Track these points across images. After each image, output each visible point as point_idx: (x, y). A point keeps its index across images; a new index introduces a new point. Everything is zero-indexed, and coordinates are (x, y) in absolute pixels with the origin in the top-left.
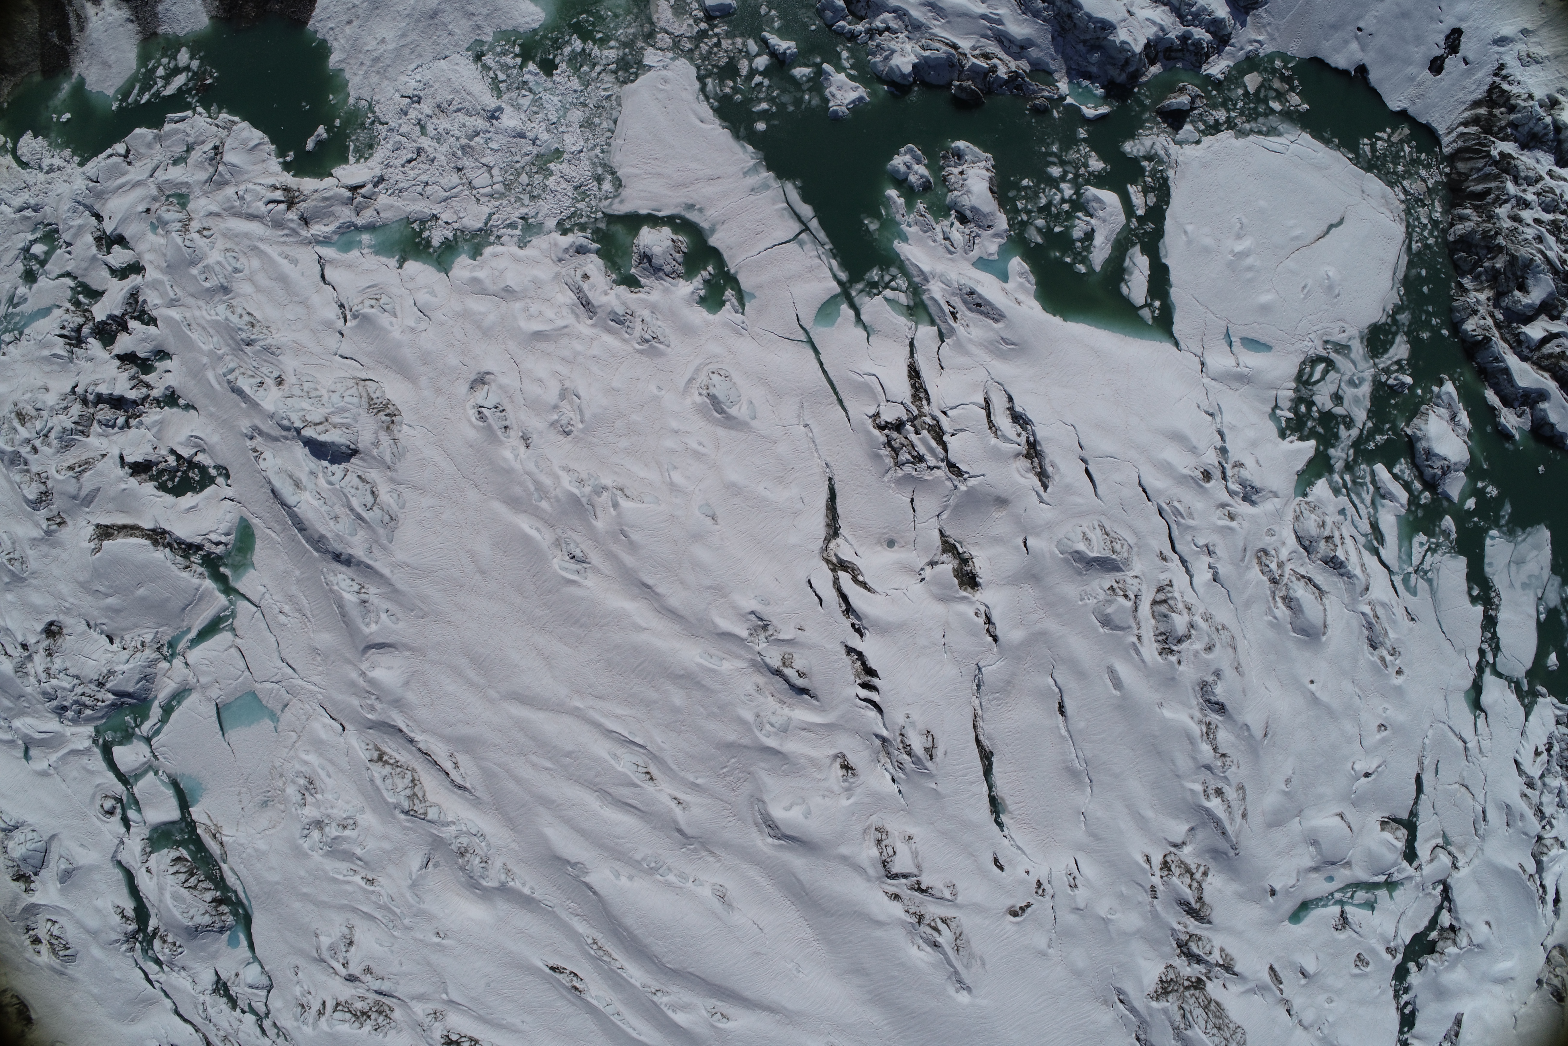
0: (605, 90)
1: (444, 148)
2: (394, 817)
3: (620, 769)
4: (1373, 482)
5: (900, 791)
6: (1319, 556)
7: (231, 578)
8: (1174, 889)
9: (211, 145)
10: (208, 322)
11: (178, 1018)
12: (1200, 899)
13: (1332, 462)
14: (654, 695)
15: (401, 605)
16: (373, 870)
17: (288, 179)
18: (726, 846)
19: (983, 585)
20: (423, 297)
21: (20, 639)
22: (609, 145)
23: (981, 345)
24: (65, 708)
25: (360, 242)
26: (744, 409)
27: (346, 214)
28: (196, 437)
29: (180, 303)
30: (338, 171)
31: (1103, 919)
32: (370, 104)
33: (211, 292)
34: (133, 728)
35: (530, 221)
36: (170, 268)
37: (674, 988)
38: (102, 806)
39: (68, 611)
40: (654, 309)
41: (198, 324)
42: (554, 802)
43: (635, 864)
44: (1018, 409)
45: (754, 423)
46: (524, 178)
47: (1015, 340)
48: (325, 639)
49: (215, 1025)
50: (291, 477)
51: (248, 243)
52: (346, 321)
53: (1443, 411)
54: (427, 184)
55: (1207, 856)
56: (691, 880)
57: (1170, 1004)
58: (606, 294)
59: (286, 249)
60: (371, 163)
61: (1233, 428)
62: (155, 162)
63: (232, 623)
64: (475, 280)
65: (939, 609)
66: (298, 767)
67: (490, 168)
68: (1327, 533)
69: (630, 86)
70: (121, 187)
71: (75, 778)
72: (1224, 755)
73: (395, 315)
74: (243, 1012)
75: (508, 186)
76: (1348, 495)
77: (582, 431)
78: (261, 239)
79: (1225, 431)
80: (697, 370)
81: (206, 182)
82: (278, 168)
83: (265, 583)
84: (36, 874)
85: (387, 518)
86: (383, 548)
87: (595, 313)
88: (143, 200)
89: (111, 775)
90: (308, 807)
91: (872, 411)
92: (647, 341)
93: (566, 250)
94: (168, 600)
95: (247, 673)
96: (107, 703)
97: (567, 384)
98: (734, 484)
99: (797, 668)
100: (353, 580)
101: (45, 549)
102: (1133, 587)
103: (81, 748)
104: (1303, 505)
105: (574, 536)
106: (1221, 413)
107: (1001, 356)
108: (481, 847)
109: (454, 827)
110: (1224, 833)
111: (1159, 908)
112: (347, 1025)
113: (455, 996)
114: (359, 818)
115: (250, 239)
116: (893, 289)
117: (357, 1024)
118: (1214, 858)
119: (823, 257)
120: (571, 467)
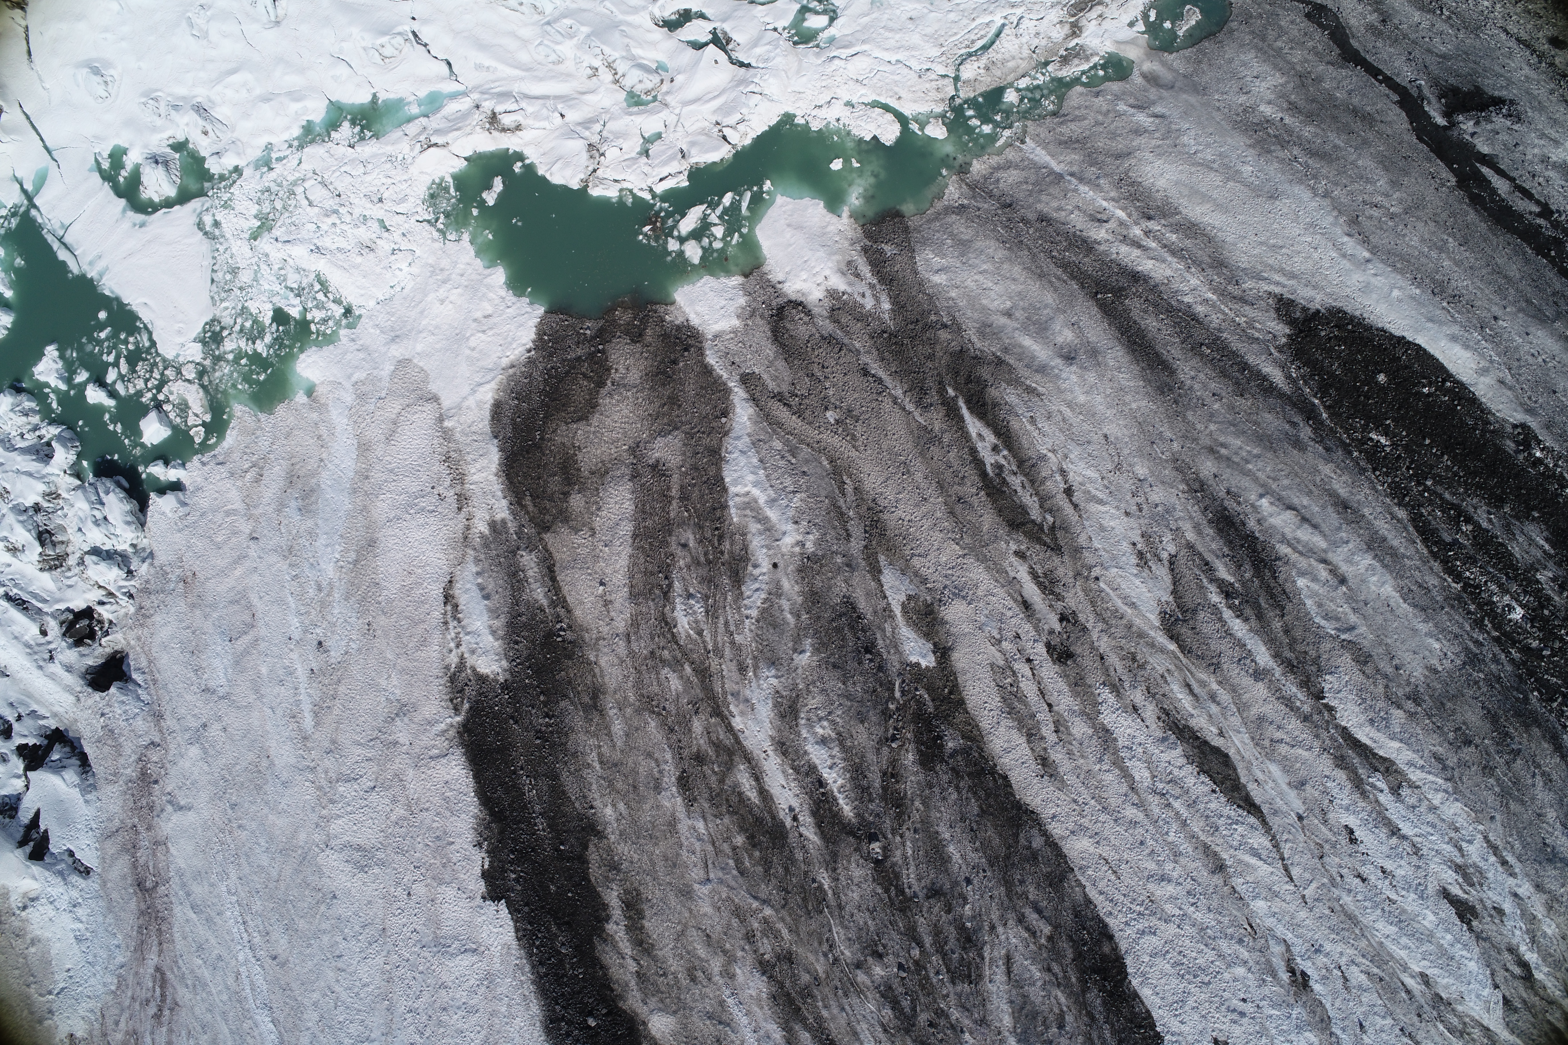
0: (226, 308)
1: (357, 212)
20: (343, 70)
22: (214, 258)
26: (80, 78)
27: (435, 122)
30: (460, 165)
32: (445, 238)
33: (562, 17)
35: (266, 169)
36: (615, 26)
40: (154, 128)
45: (74, 71)
46: (279, 205)
51: (537, 71)
52: (412, 31)
58: (187, 123)
59: (491, 75)
60: (428, 180)
62: (681, 130)
64: (300, 102)
67: (310, 204)
69: (208, 319)
70: (717, 95)
73: (365, 47)
75: (292, 193)
77: (187, 12)
78: (523, 77)
80: (117, 95)
81: (608, 121)
82: (528, 151)
87: (193, 105)
88: (682, 89)
93: (230, 152)
97: (205, 42)
115: (536, 77)
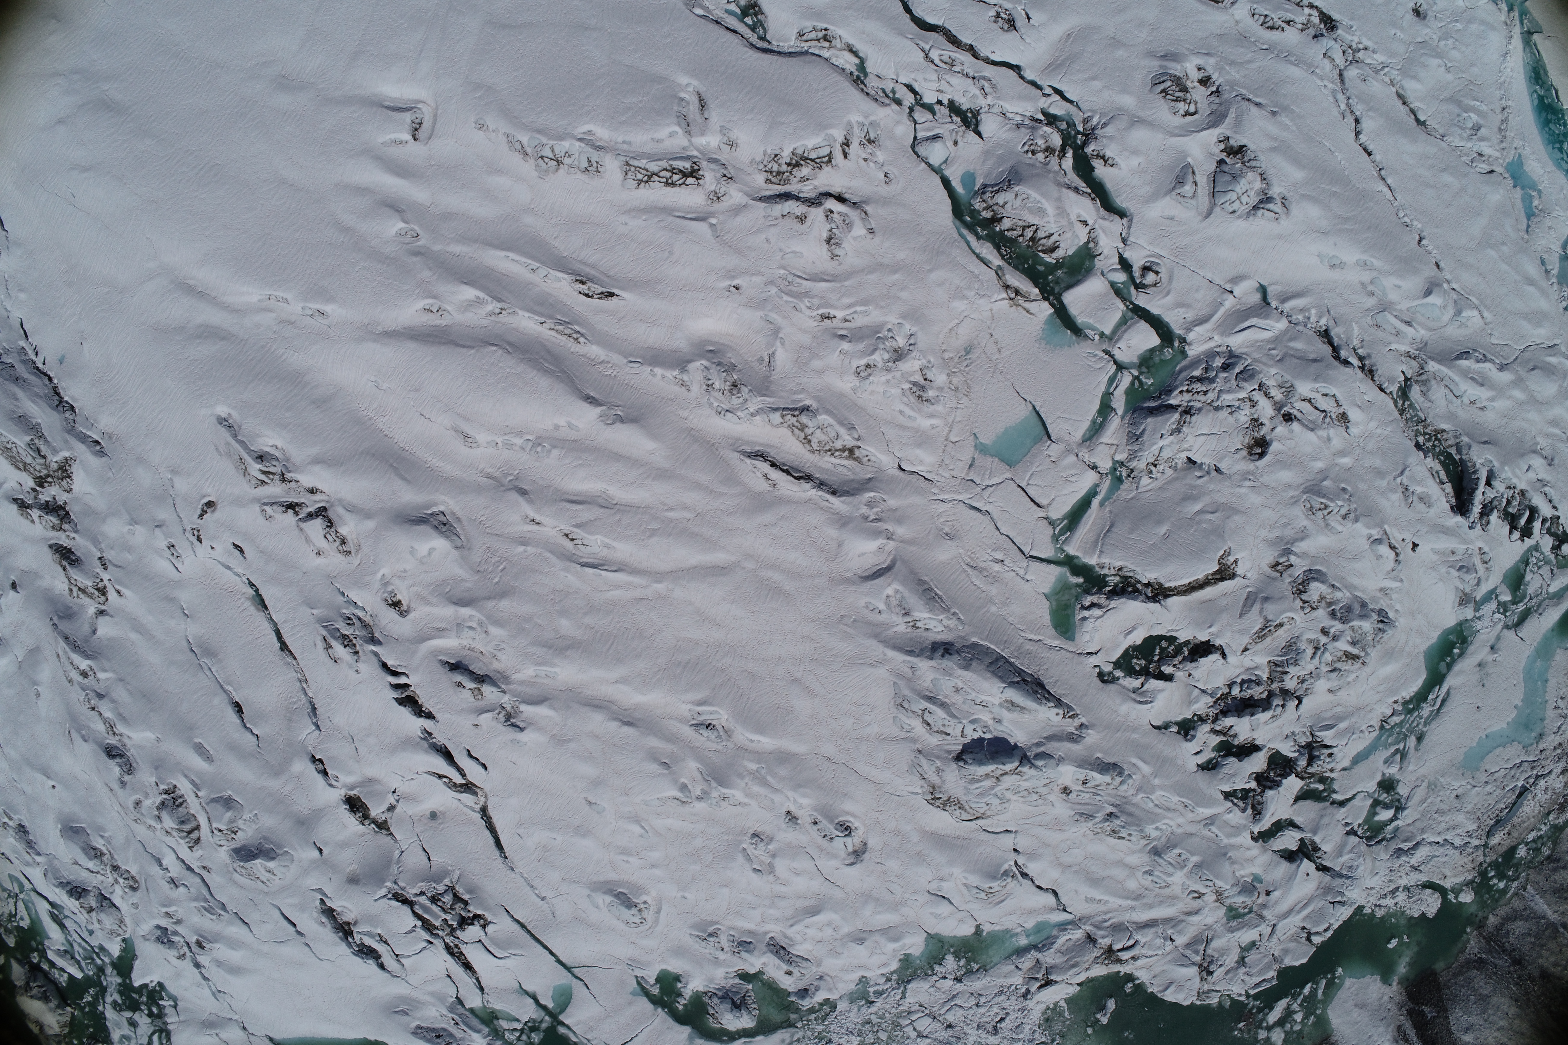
2: (817, 399)
3: (598, 537)
4: (78, 962)
5: (343, 594)
6: (92, 894)
7: (1068, 574)
8: (85, 573)
9: (1215, 975)
10: (1165, 817)
11: (1014, 62)
12: (65, 570)
13: (115, 972)
14: (588, 620)
15: (868, 623)
16: (826, 330)
17: (1123, 969)
18: (479, 489)
19: (341, 803)
20: (944, 908)
21: (1295, 425)
23: (424, 1003)
24: (1226, 367)
25: (1027, 936)
26: (600, 902)
27: (1049, 957)
28: (1146, 702)
29: (1203, 823)
30: (1073, 990)
31: (136, 523)
33: (1170, 845)
34: (1141, 373)
35: (863, 1002)
36: (1223, 853)
37: (484, 322)
38: (1157, 273)
39: (1245, 476)
40: (716, 961)
41: (1175, 810)
42: (654, 479)
43: (558, 443)
44: (371, 962)
45: (588, 892)
46: (883, 1036)
47: (397, 1016)
48: (945, 553)
49: (967, 76)
50: (1023, 708)
51: (1146, 900)
52: (1016, 863)
53: (51, 1032)
54: (977, 1005)
55: (75, 608)
56: (500, 444)
57: (55, 459)
58: (764, 963)
59: (1102, 908)
60: (1042, 1007)
61: (199, 985)
62: (1275, 939)
63: (1054, 529)
64: (896, 940)
65: (370, 772)
66: (939, 408)
67: (920, 1036)
68: (94, 914)
70: (1306, 905)
71: (1197, 290)
72: (93, 709)
73: (966, 885)
74: (940, 102)
75: (896, 1025)
76: (92, 947)
77: (741, 842)
78: (1133, 908)
79: (203, 982)
80: (657, 921)
81: (1212, 939)
82: (1137, 974)
83: (1028, 584)
84: (1221, 162)
85: (906, 705)
86: (900, 676)
87: (768, 945)
88: (1276, 902)
89: (1155, 311)
90: (917, 368)
91: (490, 929)
92: (710, 935)
93: (817, 989)
94: (1131, 531)
95: (1023, 485)
96: (1177, 392)
97: (771, 878)
98: (583, 836)
99: (465, 691)
100: (927, 629)
101: (1289, 533)
102: (218, 838)
103: (1197, 329)
104: (121, 931)
105: (714, 746)
106: (214, 994)
107: (404, 999)
108: (719, 400)
109: (752, 410)
110: (67, 638)
111: (94, 550)
112: (810, 146)
113: (702, 227)
114: (856, 382)
115: (1146, 904)
116: (515, 1030)
117: (799, 152)
118: (69, 608)
119: (585, 1041)
120: (739, 808)
